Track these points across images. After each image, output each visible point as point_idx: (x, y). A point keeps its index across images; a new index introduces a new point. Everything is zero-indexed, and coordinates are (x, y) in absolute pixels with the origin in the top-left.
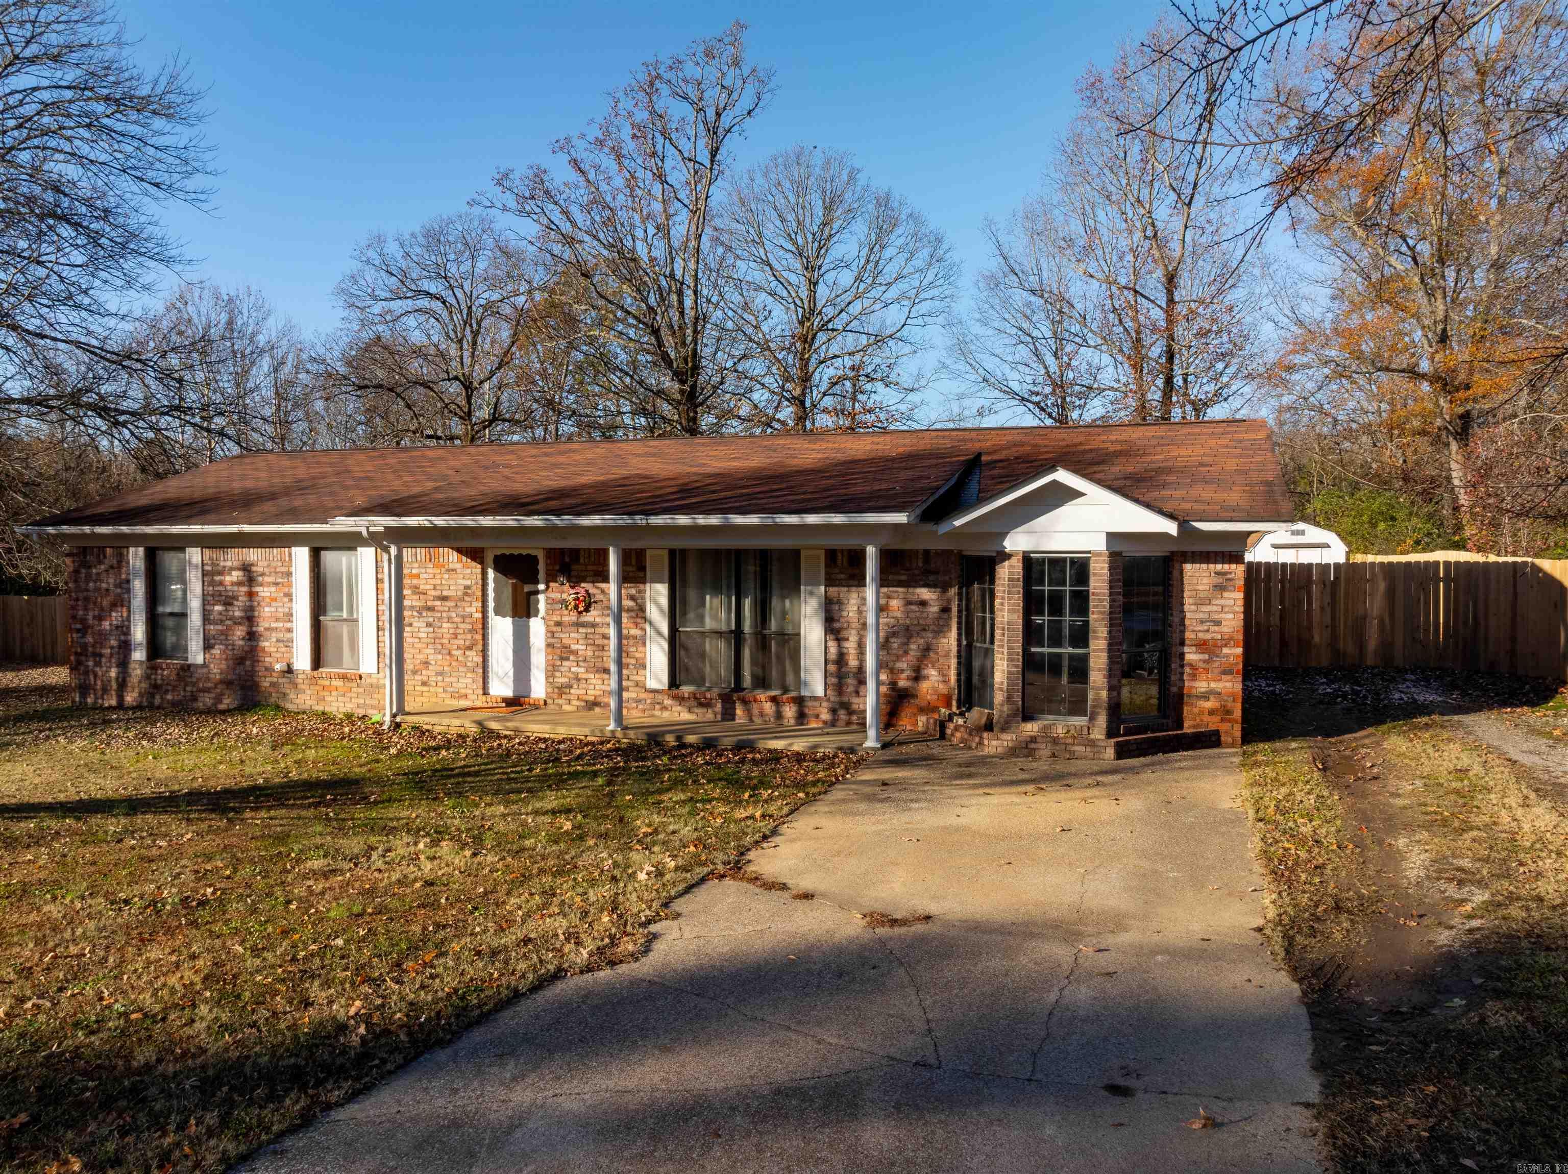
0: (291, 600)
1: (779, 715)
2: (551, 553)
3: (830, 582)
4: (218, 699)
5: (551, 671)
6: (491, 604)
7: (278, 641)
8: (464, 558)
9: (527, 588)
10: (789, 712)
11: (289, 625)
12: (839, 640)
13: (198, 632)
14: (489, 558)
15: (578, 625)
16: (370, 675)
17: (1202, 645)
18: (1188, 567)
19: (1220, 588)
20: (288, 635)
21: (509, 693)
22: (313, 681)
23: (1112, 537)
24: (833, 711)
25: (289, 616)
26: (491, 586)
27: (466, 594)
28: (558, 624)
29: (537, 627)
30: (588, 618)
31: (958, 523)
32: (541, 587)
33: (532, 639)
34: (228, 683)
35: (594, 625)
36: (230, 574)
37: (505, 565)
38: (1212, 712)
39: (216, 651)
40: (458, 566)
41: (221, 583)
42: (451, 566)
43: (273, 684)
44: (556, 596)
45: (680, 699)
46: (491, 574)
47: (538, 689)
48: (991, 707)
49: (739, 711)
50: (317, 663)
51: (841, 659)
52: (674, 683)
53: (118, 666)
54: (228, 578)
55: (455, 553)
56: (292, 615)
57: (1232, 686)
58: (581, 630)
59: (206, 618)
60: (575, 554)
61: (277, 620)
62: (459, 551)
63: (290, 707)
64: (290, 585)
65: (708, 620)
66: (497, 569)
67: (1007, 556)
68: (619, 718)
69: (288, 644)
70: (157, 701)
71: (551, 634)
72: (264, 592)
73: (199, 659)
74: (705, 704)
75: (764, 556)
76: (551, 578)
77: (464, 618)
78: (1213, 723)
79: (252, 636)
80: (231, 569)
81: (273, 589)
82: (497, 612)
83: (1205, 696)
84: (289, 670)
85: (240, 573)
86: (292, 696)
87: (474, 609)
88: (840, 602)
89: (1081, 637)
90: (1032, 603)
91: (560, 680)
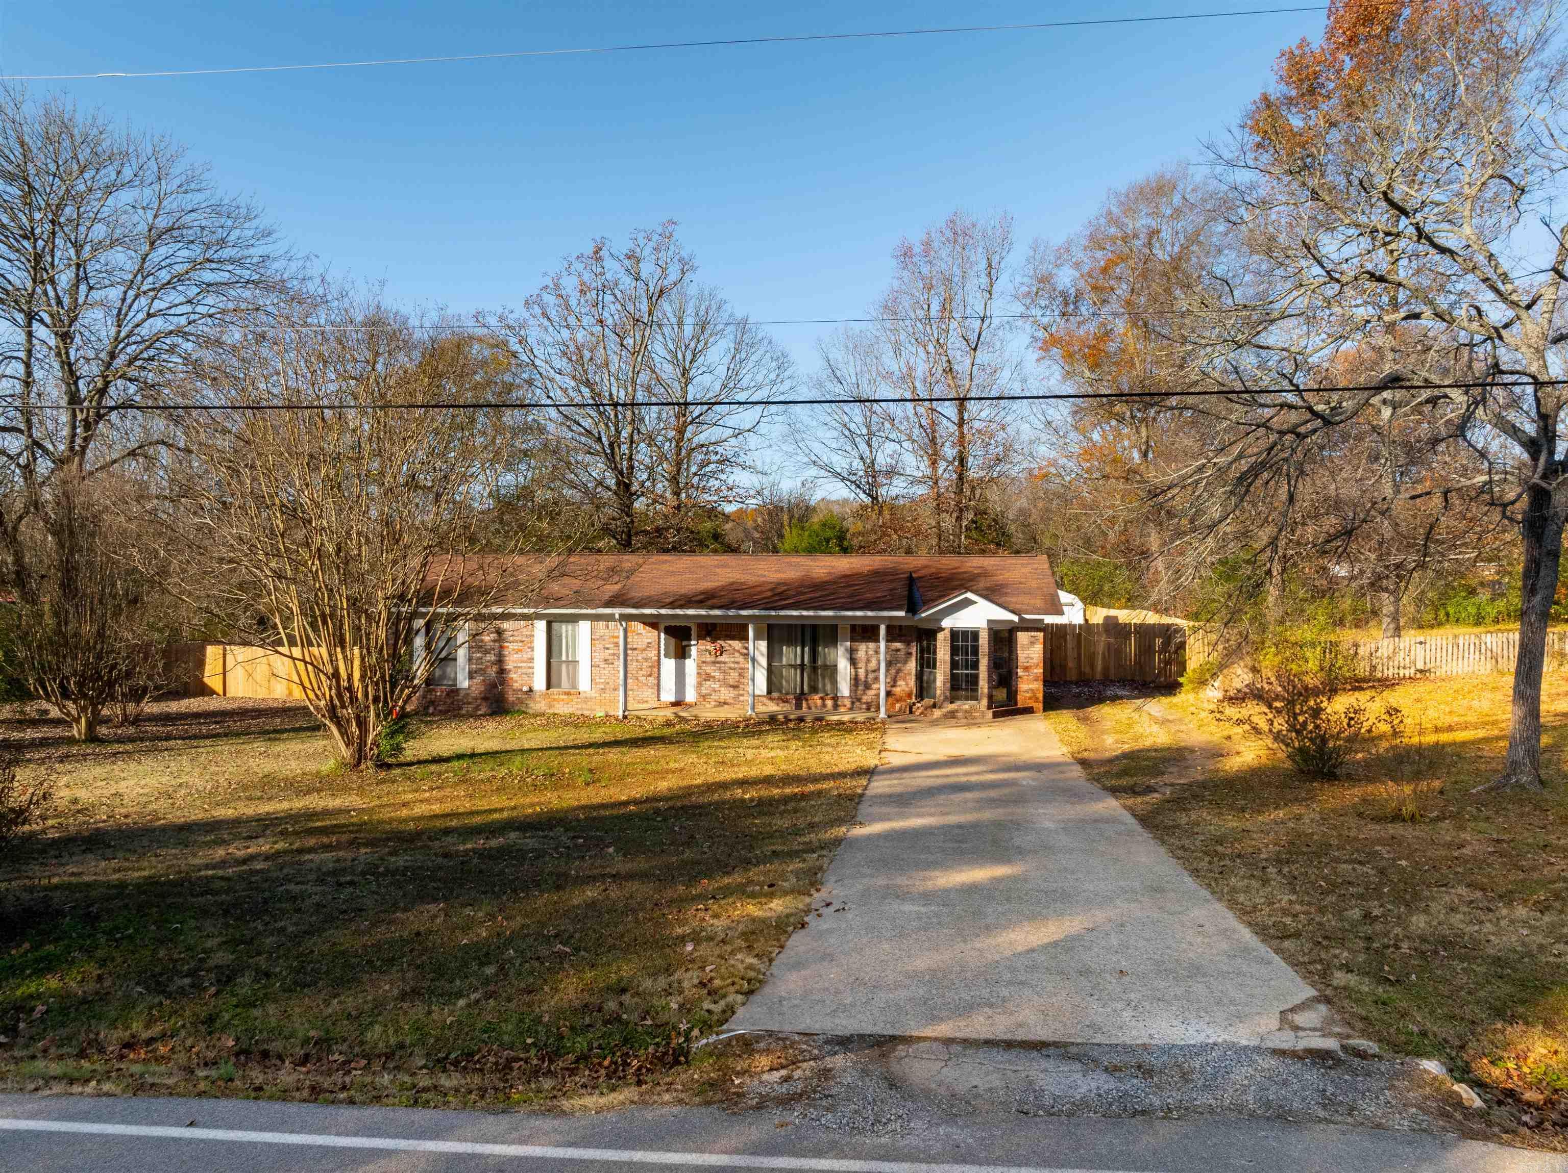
0: (533, 651)
1: (824, 706)
2: (700, 626)
3: (853, 640)
4: (477, 708)
5: (699, 685)
6: (662, 652)
7: (523, 674)
8: (648, 630)
9: (684, 643)
10: (829, 703)
11: (531, 665)
12: (856, 668)
13: (464, 669)
14: (662, 627)
15: (714, 663)
16: (585, 692)
17: (1026, 669)
18: (1019, 634)
19: (1032, 643)
20: (530, 671)
21: (673, 699)
22: (545, 696)
23: (989, 621)
24: (853, 703)
25: (531, 660)
26: (662, 640)
27: (648, 647)
28: (703, 662)
29: (690, 665)
30: (720, 659)
31: (923, 615)
32: (693, 642)
33: (687, 670)
34: (485, 699)
35: (725, 663)
36: (488, 635)
37: (669, 631)
38: (1030, 698)
39: (478, 680)
40: (643, 632)
41: (482, 641)
42: (639, 631)
43: (518, 699)
44: (703, 648)
45: (771, 699)
46: (663, 635)
47: (690, 696)
48: (934, 697)
49: (804, 704)
50: (549, 686)
51: (857, 678)
52: (769, 692)
54: (487, 638)
55: (642, 625)
56: (533, 659)
57: (1038, 686)
58: (717, 665)
59: (470, 661)
60: (714, 626)
61: (523, 662)
62: (644, 623)
63: (531, 711)
64: (532, 642)
65: (784, 659)
66: (666, 633)
67: (943, 629)
68: (753, 708)
69: (530, 676)
70: (431, 710)
71: (699, 667)
72: (510, 647)
73: (466, 685)
74: (786, 701)
75: (814, 627)
76: (700, 637)
77: (646, 660)
78: (1031, 704)
79: (502, 671)
80: (489, 633)
81: (520, 644)
82: (666, 656)
83: (1026, 691)
84: (531, 690)
85: (494, 635)
86: (532, 705)
87: (652, 654)
88: (857, 650)
89: (975, 665)
90: (954, 650)
91: (704, 692)
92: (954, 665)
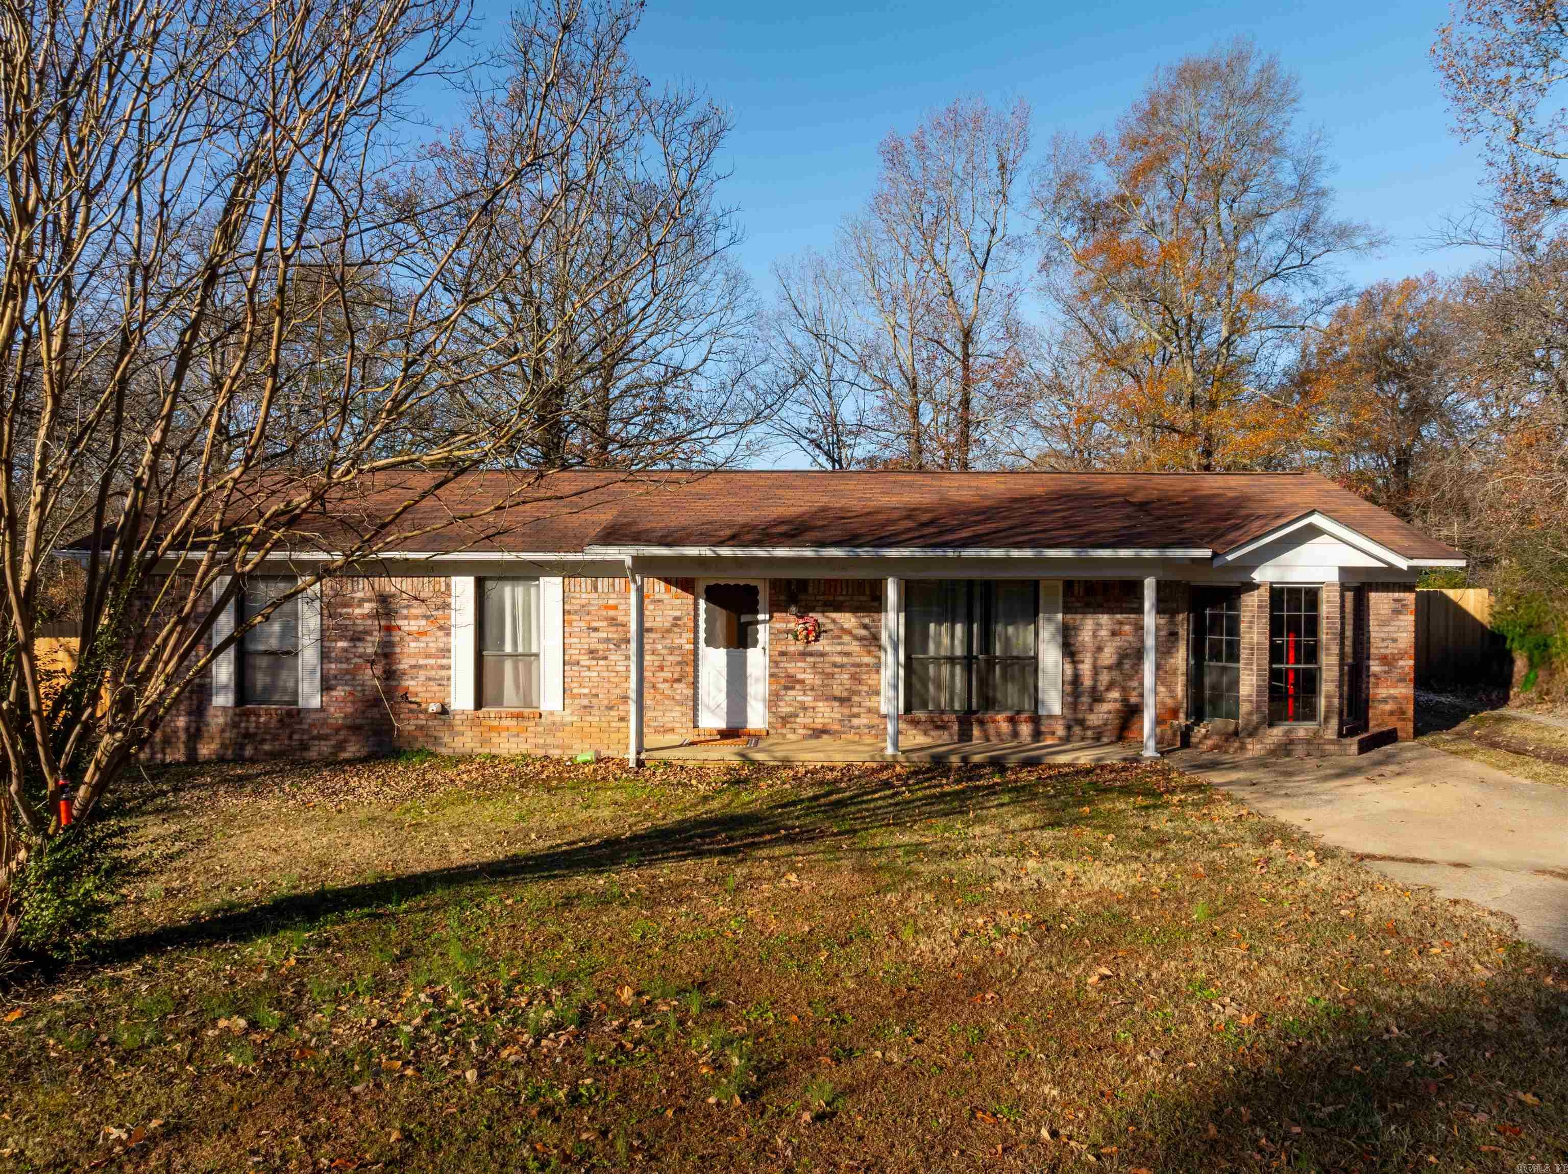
0: (448, 634)
1: (1015, 734)
2: (775, 584)
3: (1067, 610)
4: (341, 746)
5: (774, 700)
6: (702, 635)
7: (429, 679)
8: (673, 589)
9: (744, 618)
10: (1025, 729)
11: (444, 662)
12: (1074, 663)
13: (313, 672)
14: (701, 587)
15: (804, 654)
16: (552, 713)
17: (1384, 660)
18: (1373, 596)
19: (1397, 612)
20: (443, 673)
21: (723, 725)
22: (475, 722)
24: (1069, 728)
25: (445, 652)
26: (702, 616)
27: (676, 625)
28: (783, 654)
29: (757, 659)
30: (816, 647)
31: (1230, 558)
32: (761, 617)
33: (750, 670)
34: (355, 729)
35: (822, 654)
36: (360, 605)
37: (715, 595)
38: (1392, 713)
39: (339, 692)
40: (665, 597)
41: (347, 616)
42: (657, 597)
43: (420, 728)
44: (783, 626)
45: (915, 723)
46: (702, 604)
47: (757, 718)
48: (1235, 716)
49: (976, 732)
50: (479, 704)
51: (1076, 680)
52: (908, 709)
53: (189, 714)
54: (358, 611)
55: (662, 584)
56: (449, 651)
57: (1406, 691)
58: (809, 659)
59: (325, 656)
60: (803, 584)
61: (428, 656)
62: (668, 581)
63: (444, 751)
64: (447, 618)
65: (932, 647)
66: (708, 600)
67: (1255, 586)
68: (896, 745)
69: (444, 682)
70: (249, 752)
71: (774, 663)
72: (408, 626)
73: (315, 702)
74: (943, 727)
75: (987, 585)
76: (775, 607)
77: (672, 650)
78: (1391, 723)
79: (390, 675)
80: (362, 601)
81: (424, 622)
82: (708, 643)
83: (1385, 701)
84: (444, 711)
85: (374, 605)
86: (446, 739)
87: (684, 640)
88: (1076, 628)
89: (1312, 654)
90: (1276, 627)
91: (784, 709)
92: (1276, 653)
